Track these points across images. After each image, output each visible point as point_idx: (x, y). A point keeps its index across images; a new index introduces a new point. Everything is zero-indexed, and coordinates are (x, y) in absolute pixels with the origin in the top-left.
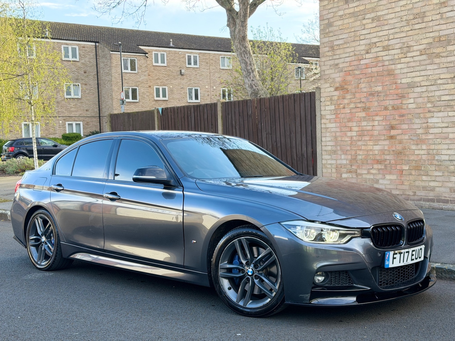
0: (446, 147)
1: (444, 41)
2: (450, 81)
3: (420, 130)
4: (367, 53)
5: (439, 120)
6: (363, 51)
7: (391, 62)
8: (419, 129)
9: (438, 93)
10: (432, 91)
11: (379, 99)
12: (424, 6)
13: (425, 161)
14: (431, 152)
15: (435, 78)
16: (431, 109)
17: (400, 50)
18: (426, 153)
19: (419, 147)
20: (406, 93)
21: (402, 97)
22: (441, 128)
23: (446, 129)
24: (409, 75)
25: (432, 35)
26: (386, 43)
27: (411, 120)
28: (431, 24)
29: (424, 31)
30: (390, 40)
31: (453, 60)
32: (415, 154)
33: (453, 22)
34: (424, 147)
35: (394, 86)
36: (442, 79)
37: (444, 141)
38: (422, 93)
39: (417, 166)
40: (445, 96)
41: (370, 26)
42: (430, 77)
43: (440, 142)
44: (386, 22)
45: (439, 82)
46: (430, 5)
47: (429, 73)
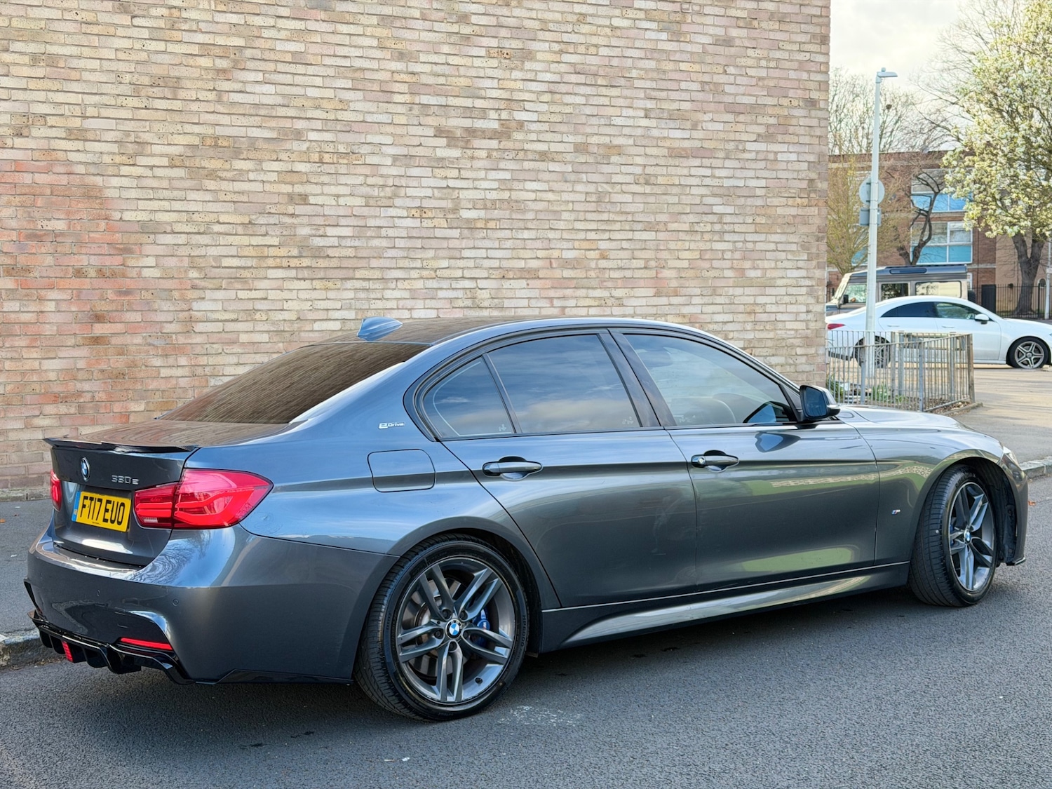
0: (234, 359)
1: (225, 147)
2: (240, 230)
3: (173, 325)
4: (20, 135)
5: (219, 306)
6: (6, 129)
7: (92, 170)
8: (171, 322)
9: (213, 251)
10: (200, 246)
11: (59, 249)
12: (176, 65)
13: (185, 390)
14: (199, 371)
15: (207, 219)
16: (197, 282)
17: (116, 145)
18: (187, 374)
19: (171, 361)
20: (136, 244)
21: (126, 250)
22: (221, 321)
23: (232, 324)
24: (142, 204)
25: (197, 129)
26: (77, 123)
27: (148, 302)
28: (194, 107)
29: (177, 117)
30: (88, 117)
31: (246, 189)
32: (162, 375)
33: (244, 115)
34: (183, 361)
35: (103, 225)
36: (224, 223)
37: (228, 349)
38: (176, 247)
39: (167, 402)
40: (230, 258)
41: (26, 71)
42: (196, 217)
43: (220, 351)
44: (74, 75)
45: (217, 228)
46: (191, 66)
47: (192, 207)
